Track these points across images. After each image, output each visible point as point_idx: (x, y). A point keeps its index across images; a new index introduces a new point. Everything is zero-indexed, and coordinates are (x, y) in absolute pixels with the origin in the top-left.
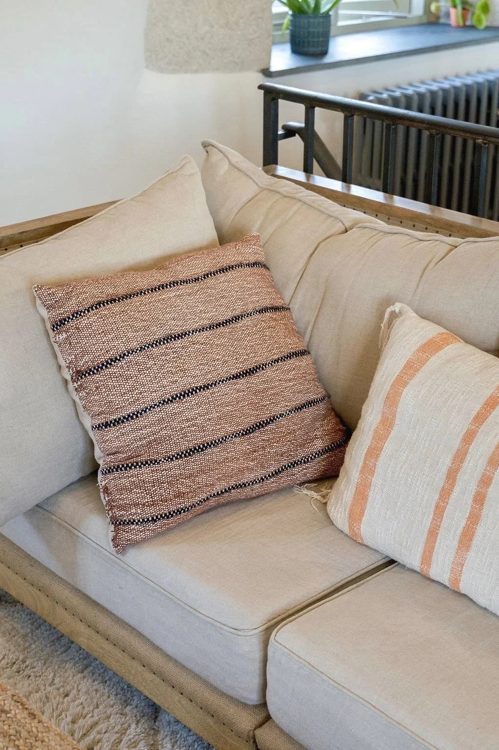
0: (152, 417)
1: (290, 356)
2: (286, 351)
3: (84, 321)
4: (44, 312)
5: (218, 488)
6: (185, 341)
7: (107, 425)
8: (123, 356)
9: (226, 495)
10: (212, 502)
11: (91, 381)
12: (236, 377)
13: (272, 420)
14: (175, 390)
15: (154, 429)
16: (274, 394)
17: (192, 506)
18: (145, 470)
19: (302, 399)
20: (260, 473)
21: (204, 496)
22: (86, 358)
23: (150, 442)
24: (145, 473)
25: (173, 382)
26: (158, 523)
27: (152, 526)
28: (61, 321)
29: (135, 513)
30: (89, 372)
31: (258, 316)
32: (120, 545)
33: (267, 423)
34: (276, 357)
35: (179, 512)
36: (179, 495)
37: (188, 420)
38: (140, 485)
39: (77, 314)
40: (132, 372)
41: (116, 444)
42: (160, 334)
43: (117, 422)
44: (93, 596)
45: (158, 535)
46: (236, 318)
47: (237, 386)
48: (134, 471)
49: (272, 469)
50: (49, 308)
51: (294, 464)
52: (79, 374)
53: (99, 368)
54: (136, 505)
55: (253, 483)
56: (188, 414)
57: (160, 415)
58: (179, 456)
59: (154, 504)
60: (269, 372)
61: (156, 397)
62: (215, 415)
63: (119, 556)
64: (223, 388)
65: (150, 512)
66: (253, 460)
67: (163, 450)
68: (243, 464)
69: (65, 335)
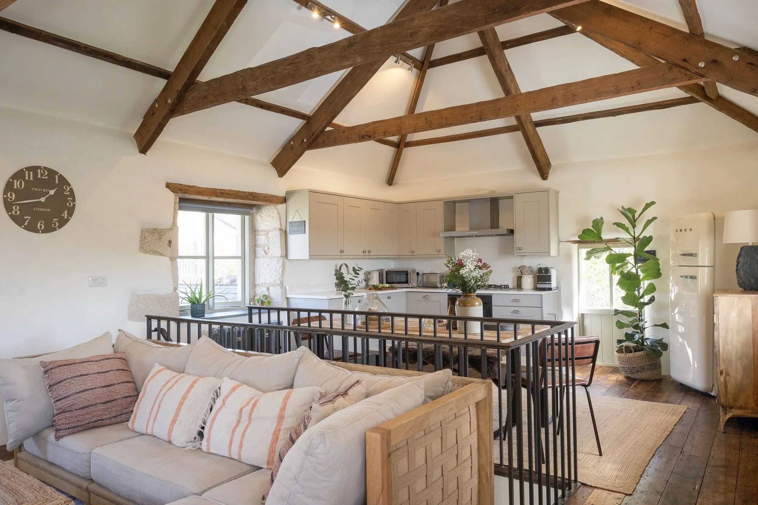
0: (72, 397)
1: (125, 382)
2: (124, 381)
3: (54, 371)
4: (42, 369)
5: (93, 420)
6: (87, 376)
7: (57, 401)
8: (65, 380)
9: (96, 422)
10: (91, 425)
11: (53, 388)
12: (104, 387)
13: (115, 400)
14: (81, 389)
15: (72, 401)
16: (117, 393)
17: (83, 425)
18: (68, 413)
19: (127, 395)
20: (108, 416)
21: (88, 422)
22: (53, 381)
23: (71, 405)
24: (68, 414)
25: (80, 387)
26: (70, 430)
27: (68, 431)
28: (47, 371)
29: (63, 427)
30: (53, 385)
31: (116, 371)
32: (58, 438)
33: (113, 401)
34: (119, 382)
35: (78, 426)
36: (78, 421)
37: (84, 398)
38: (66, 418)
39: (52, 369)
40: (67, 385)
41: (60, 406)
42: (79, 374)
43: (60, 399)
44: (50, 460)
45: (70, 434)
46: (108, 371)
47: (103, 390)
48: (64, 414)
49: (114, 415)
50: (44, 367)
51: (122, 414)
52: (50, 386)
53: (56, 384)
54: (63, 424)
55: (107, 419)
56: (84, 397)
57: (75, 397)
58: (80, 409)
59: (69, 423)
60: (116, 386)
61: (74, 391)
62: (94, 397)
63: (57, 442)
64: (98, 390)
65: (68, 426)
66: (106, 412)
67: (74, 407)
68: (102, 412)
69: (47, 375)
